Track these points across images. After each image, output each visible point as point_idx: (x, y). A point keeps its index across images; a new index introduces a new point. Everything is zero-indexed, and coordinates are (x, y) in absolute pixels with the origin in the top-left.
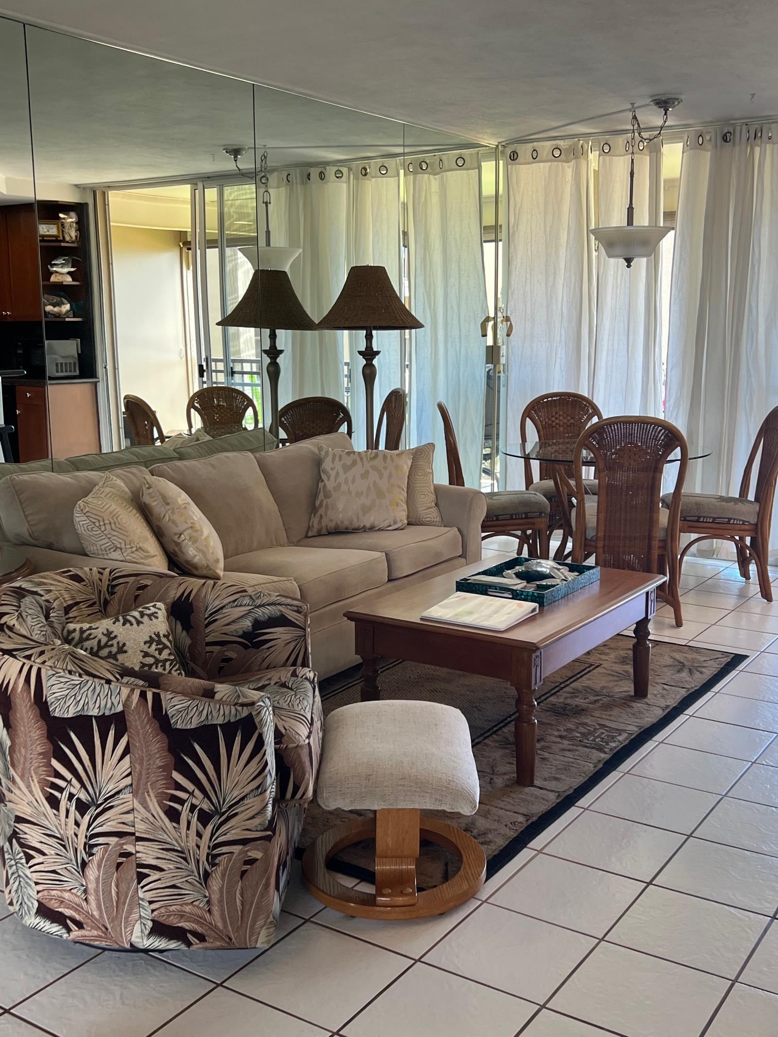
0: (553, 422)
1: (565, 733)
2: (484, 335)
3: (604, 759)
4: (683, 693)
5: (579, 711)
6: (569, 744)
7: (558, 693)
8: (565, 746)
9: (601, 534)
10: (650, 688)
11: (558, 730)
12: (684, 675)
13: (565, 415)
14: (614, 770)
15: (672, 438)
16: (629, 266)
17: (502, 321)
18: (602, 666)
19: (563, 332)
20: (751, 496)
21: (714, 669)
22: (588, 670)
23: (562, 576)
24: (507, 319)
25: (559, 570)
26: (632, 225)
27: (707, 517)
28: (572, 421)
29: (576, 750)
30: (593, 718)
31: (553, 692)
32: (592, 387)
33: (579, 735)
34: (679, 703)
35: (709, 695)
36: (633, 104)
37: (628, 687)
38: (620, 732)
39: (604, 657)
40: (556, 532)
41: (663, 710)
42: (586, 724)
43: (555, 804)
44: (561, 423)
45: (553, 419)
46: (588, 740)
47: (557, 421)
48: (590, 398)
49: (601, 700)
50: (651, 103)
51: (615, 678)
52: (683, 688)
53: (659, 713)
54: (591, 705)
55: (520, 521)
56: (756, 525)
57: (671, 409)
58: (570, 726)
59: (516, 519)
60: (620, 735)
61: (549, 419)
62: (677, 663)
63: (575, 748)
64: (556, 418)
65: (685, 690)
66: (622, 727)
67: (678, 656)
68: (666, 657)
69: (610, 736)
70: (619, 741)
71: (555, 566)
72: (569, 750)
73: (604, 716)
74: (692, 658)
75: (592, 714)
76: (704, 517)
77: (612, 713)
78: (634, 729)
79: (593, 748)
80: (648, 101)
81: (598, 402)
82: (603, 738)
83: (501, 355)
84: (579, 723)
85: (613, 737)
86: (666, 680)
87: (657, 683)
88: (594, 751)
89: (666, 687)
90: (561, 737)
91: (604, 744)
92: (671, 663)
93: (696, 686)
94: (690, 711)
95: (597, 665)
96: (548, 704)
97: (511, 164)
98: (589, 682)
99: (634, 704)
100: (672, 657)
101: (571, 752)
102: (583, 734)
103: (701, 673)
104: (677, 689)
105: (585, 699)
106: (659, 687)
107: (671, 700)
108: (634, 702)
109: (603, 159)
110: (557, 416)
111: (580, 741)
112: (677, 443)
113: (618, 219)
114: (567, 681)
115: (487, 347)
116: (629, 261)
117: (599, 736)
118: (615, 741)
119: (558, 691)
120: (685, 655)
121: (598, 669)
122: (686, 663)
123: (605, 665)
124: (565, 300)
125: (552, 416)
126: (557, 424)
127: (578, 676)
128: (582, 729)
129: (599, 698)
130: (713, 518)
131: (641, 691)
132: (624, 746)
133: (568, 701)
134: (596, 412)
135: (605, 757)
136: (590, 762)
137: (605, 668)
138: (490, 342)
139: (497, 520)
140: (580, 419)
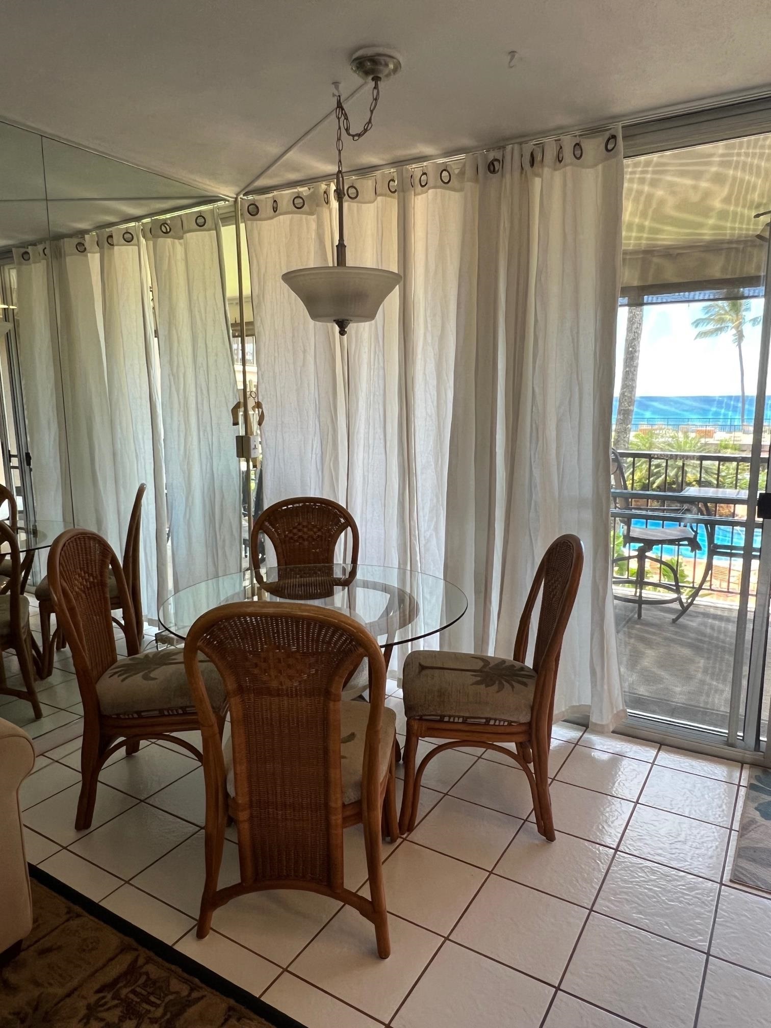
0: (295, 534)
2: (236, 423)
13: (310, 526)
16: (342, 332)
17: (253, 408)
24: (258, 405)
26: (342, 265)
27: (454, 717)
28: (319, 533)
44: (306, 536)
45: (295, 531)
47: (300, 534)
55: (177, 718)
56: (529, 724)
59: (169, 715)
61: (290, 532)
64: (299, 530)
76: (450, 717)
83: (252, 446)
97: (249, 220)
110: (300, 527)
112: (361, 650)
115: (238, 437)
116: (341, 325)
125: (294, 528)
126: (300, 537)
130: (463, 717)
138: (242, 433)
139: (140, 717)
140: (329, 531)
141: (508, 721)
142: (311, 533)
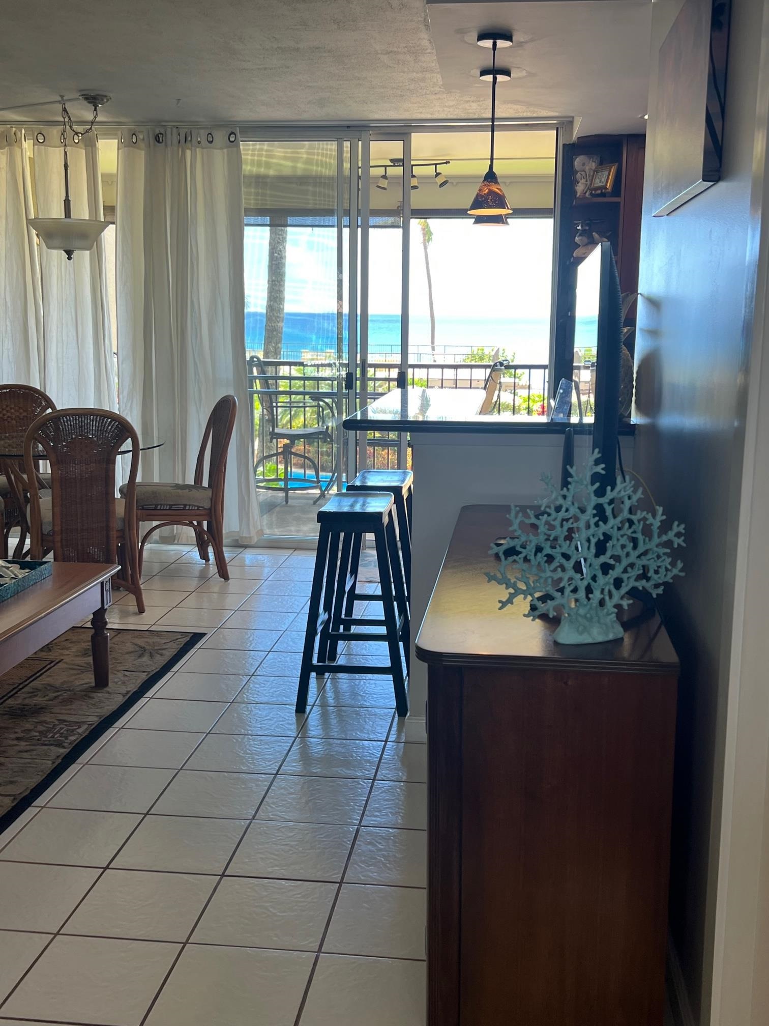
0: (4, 415)
1: (22, 734)
3: (63, 753)
4: (144, 677)
5: (38, 710)
6: (27, 745)
7: (16, 695)
8: (22, 748)
9: (58, 528)
10: (111, 677)
11: (16, 733)
12: (145, 659)
13: (17, 408)
14: (74, 763)
15: (123, 429)
16: (69, 258)
18: (64, 661)
19: (8, 323)
20: (205, 483)
21: (174, 650)
22: (49, 666)
23: (11, 574)
25: (8, 568)
26: (70, 217)
27: (164, 505)
28: (25, 414)
29: (33, 750)
30: (52, 715)
31: (12, 693)
32: (44, 381)
33: (37, 734)
34: (140, 687)
35: (169, 675)
36: (62, 96)
37: (89, 679)
38: (79, 724)
39: (67, 652)
40: (13, 529)
41: (124, 696)
42: (45, 722)
43: (9, 809)
44: (14, 416)
46: (46, 737)
47: (9, 414)
48: (43, 390)
49: (61, 695)
50: (81, 97)
51: (75, 672)
52: (144, 672)
53: (120, 700)
54: (50, 702)
56: (210, 509)
57: (125, 400)
58: (28, 726)
60: (80, 727)
61: (1, 413)
62: (138, 649)
63: (32, 747)
64: (7, 411)
65: (146, 674)
66: (83, 719)
67: (140, 642)
68: (129, 645)
69: (70, 729)
70: (79, 734)
71: (3, 565)
72: (26, 751)
73: (63, 711)
74: (153, 643)
75: (52, 711)
76: (161, 505)
77: (73, 707)
78: (94, 720)
79: (52, 745)
80: (77, 95)
81: (52, 394)
82: (62, 733)
84: (37, 722)
85: (73, 730)
86: (127, 667)
87: (118, 671)
88: (52, 748)
89: (127, 673)
90: (18, 739)
91: (63, 739)
92: (133, 650)
93: (157, 668)
94: (150, 694)
95: (57, 660)
96: (4, 707)
98: (48, 679)
99: (94, 695)
100: (133, 644)
101: (28, 753)
102: (40, 732)
103: (161, 655)
104: (137, 673)
105: (45, 696)
106: (120, 675)
107: (131, 685)
108: (95, 692)
109: (38, 148)
110: (8, 409)
111: (38, 740)
112: (128, 434)
113: (57, 212)
114: (26, 681)
116: (69, 253)
117: (58, 732)
118: (75, 735)
119: (16, 693)
120: (146, 640)
121: (59, 664)
122: (147, 647)
123: (66, 659)
124: (8, 288)
125: (3, 410)
126: (8, 417)
127: (38, 674)
128: (40, 728)
129: (59, 693)
130: (170, 505)
131: (102, 681)
132: (84, 738)
133: (27, 701)
134: (50, 404)
135: (63, 751)
136: (48, 760)
137: (66, 663)
140: (34, 411)
141: (197, 506)
142: (18, 414)
